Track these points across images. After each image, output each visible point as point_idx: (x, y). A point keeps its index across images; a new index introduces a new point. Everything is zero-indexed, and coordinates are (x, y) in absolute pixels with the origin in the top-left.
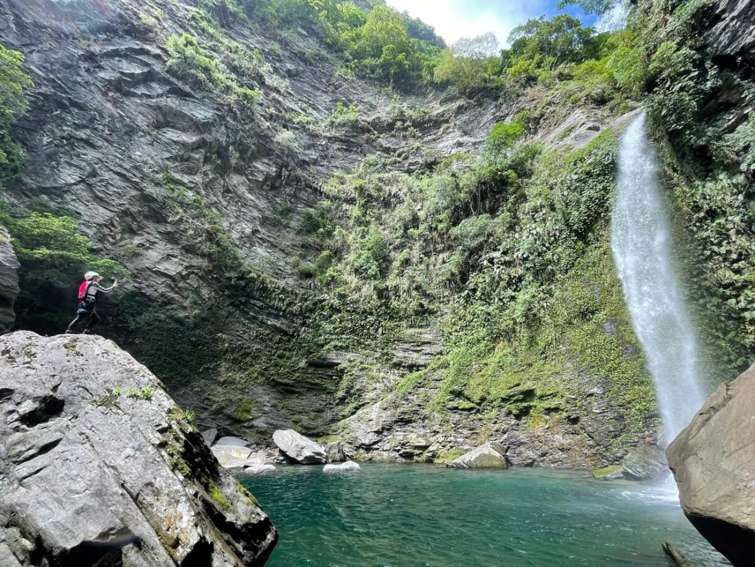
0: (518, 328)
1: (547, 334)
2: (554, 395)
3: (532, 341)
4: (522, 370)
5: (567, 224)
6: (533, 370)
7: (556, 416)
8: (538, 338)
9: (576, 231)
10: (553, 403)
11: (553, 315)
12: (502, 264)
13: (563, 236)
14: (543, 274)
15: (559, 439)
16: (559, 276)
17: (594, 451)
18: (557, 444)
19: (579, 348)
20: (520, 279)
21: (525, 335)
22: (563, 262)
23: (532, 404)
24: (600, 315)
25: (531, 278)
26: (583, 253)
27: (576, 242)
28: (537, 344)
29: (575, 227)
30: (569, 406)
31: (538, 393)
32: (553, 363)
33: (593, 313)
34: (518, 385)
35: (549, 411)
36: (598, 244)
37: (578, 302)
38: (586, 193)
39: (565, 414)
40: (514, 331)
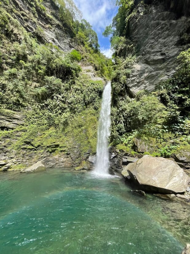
0: (60, 124)
1: (69, 129)
2: (65, 147)
3: (63, 130)
4: (58, 138)
5: (84, 99)
6: (61, 139)
7: (63, 153)
8: (66, 129)
9: (85, 103)
10: (64, 149)
11: (72, 124)
12: (60, 101)
13: (82, 102)
14: (73, 110)
15: (62, 159)
16: (77, 113)
17: (71, 162)
18: (62, 161)
19: (76, 135)
20: (65, 109)
21: (62, 127)
22: (79, 110)
23: (57, 149)
24: (83, 128)
25: (69, 110)
26: (85, 109)
27: (84, 106)
28: (65, 131)
29: (86, 102)
30: (68, 150)
31: (60, 146)
32: (68, 138)
33: (82, 126)
34: (55, 142)
35: (62, 151)
36: (89, 109)
37: (80, 122)
38: (92, 94)
39: (66, 152)
40: (58, 125)
